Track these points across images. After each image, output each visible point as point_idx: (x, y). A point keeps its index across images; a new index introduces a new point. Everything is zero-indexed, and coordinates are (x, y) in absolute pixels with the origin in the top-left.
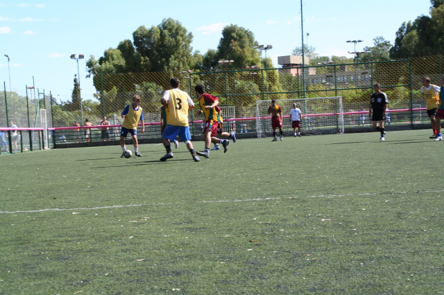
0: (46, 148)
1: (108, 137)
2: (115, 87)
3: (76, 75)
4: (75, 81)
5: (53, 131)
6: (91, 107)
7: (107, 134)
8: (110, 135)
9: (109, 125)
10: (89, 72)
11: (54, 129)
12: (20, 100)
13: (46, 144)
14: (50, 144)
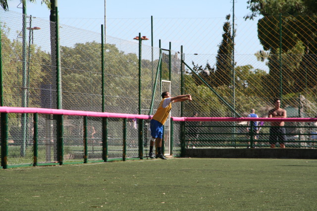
0: (167, 154)
1: (282, 141)
2: (299, 43)
3: (228, 17)
4: (226, 27)
5: (182, 123)
6: (250, 80)
7: (281, 135)
8: (286, 138)
9: (285, 117)
10: (253, 9)
11: (183, 118)
12: (120, 62)
13: (167, 148)
14: (175, 148)
